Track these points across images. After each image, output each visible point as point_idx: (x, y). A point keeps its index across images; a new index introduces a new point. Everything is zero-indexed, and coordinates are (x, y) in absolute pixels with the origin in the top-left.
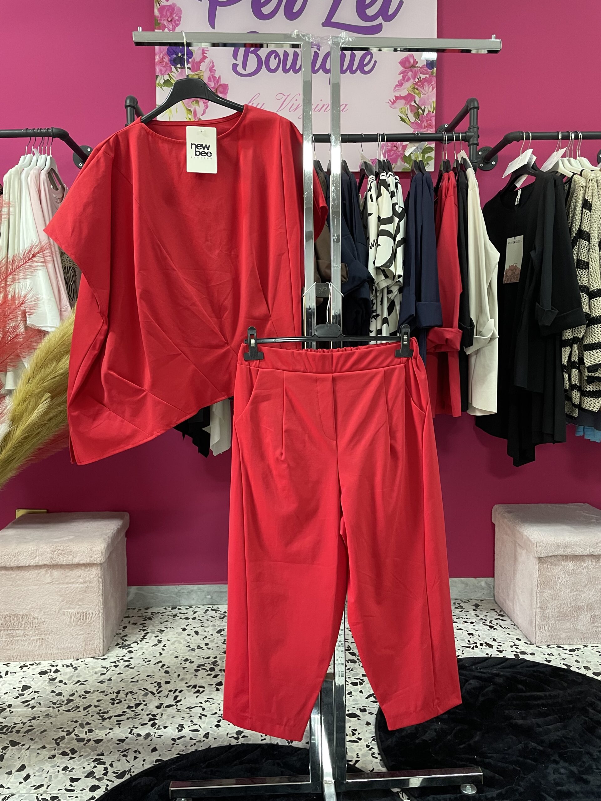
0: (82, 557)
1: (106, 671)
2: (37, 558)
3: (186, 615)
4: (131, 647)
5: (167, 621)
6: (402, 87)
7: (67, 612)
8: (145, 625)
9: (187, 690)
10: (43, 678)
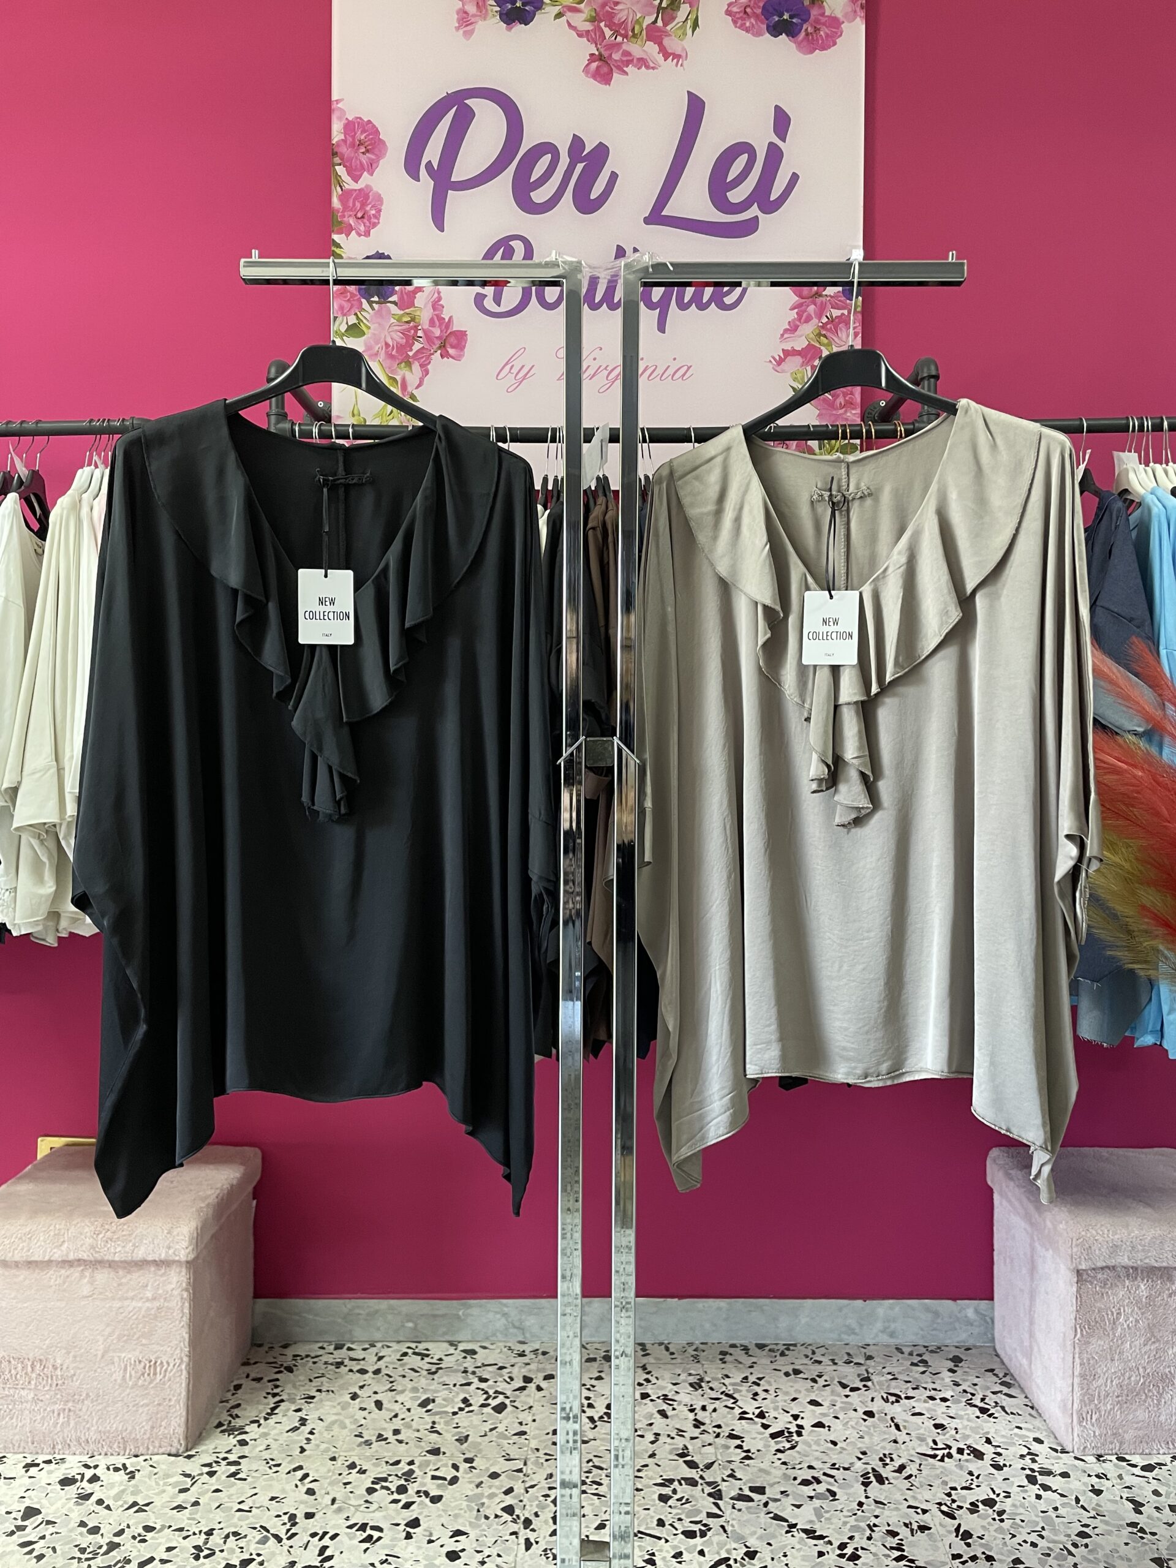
0: (152, 1246)
1: (191, 1483)
2: (66, 1245)
3: (362, 1362)
4: (246, 1433)
5: (323, 1376)
6: (797, 333)
7: (119, 1357)
8: (278, 1383)
9: (347, 1534)
10: (66, 1494)
